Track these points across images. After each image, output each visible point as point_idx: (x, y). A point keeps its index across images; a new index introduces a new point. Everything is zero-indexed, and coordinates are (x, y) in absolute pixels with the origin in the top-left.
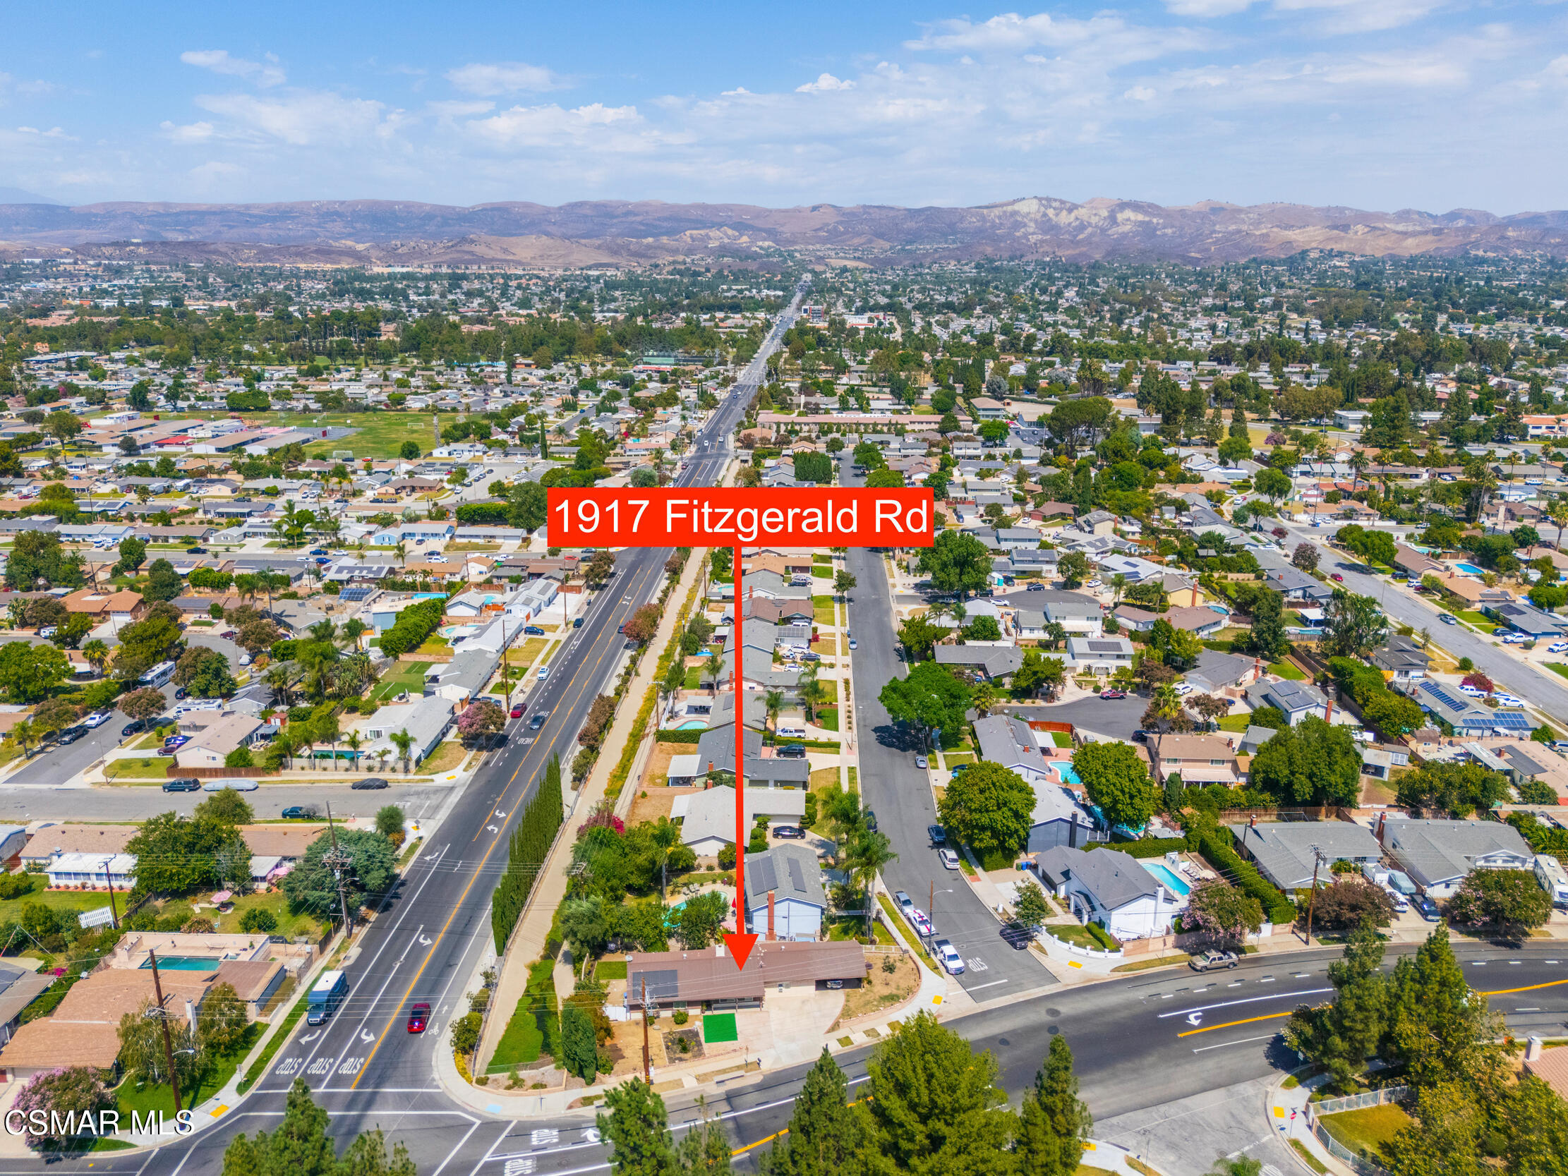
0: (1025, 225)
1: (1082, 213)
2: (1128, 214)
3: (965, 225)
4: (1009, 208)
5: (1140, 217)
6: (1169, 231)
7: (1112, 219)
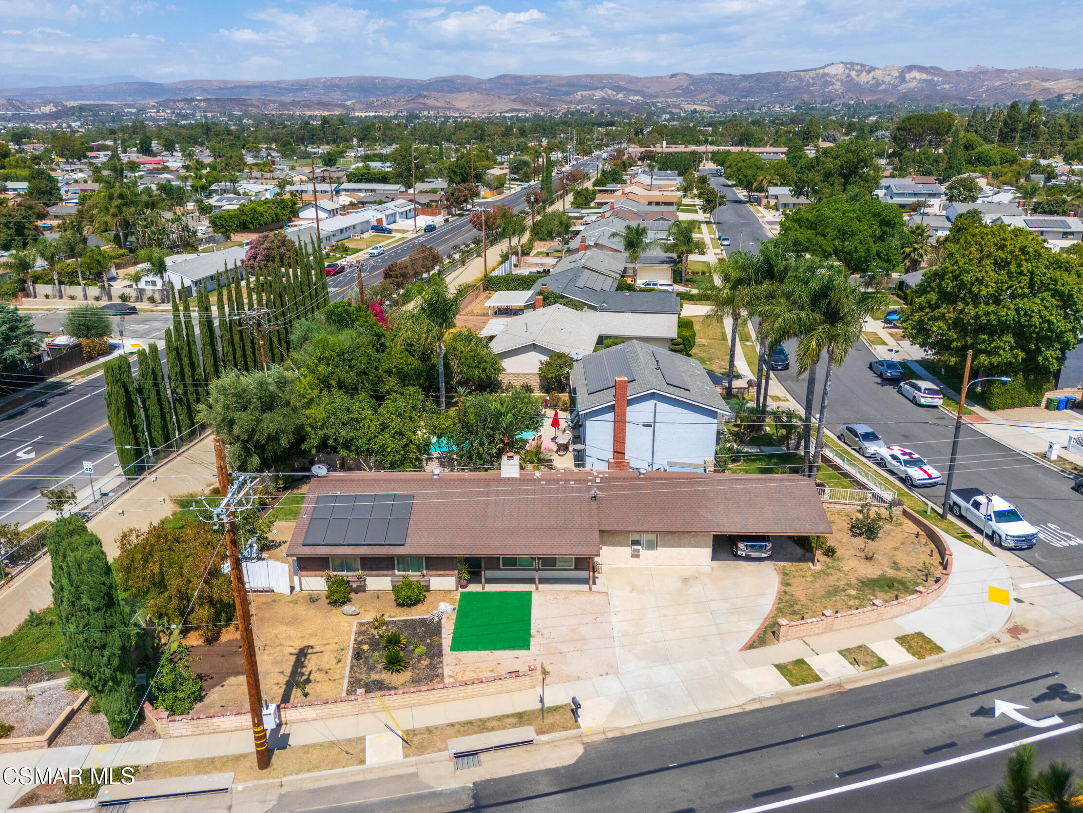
0: (833, 84)
1: (878, 74)
2: (915, 74)
3: (787, 84)
4: (821, 71)
5: (924, 76)
6: (947, 86)
7: (902, 78)
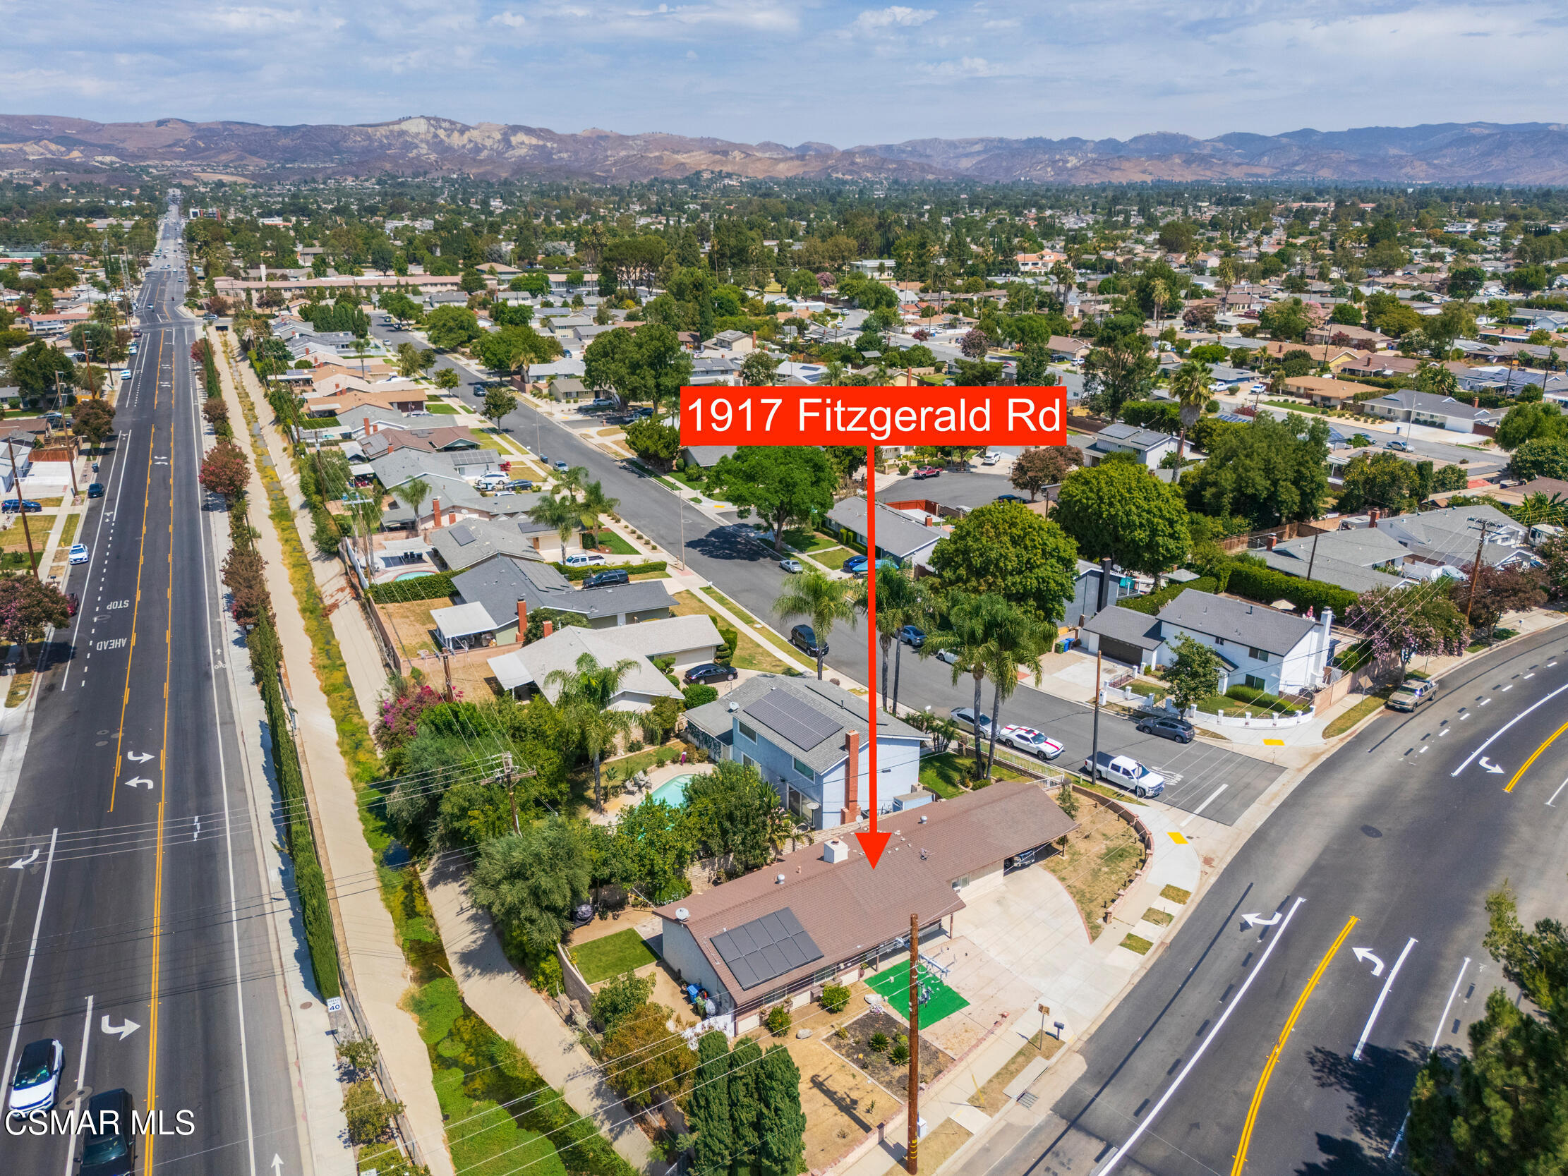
0: (417, 147)
1: (474, 134)
2: (520, 137)
3: (349, 144)
4: (396, 128)
5: (534, 141)
6: (565, 155)
7: (506, 140)
